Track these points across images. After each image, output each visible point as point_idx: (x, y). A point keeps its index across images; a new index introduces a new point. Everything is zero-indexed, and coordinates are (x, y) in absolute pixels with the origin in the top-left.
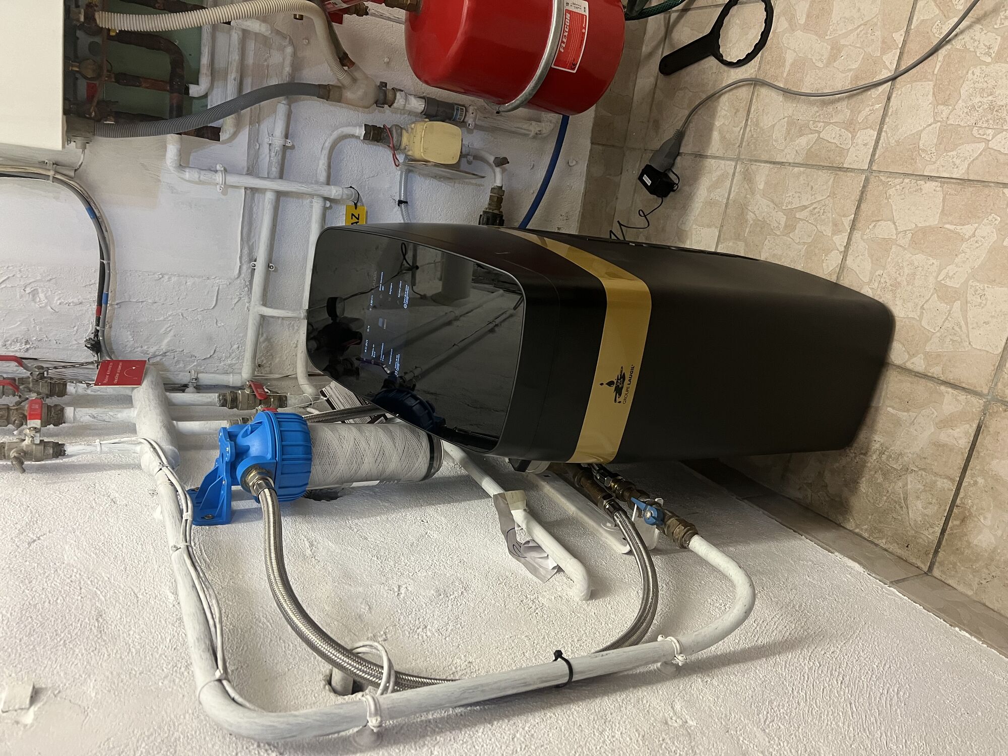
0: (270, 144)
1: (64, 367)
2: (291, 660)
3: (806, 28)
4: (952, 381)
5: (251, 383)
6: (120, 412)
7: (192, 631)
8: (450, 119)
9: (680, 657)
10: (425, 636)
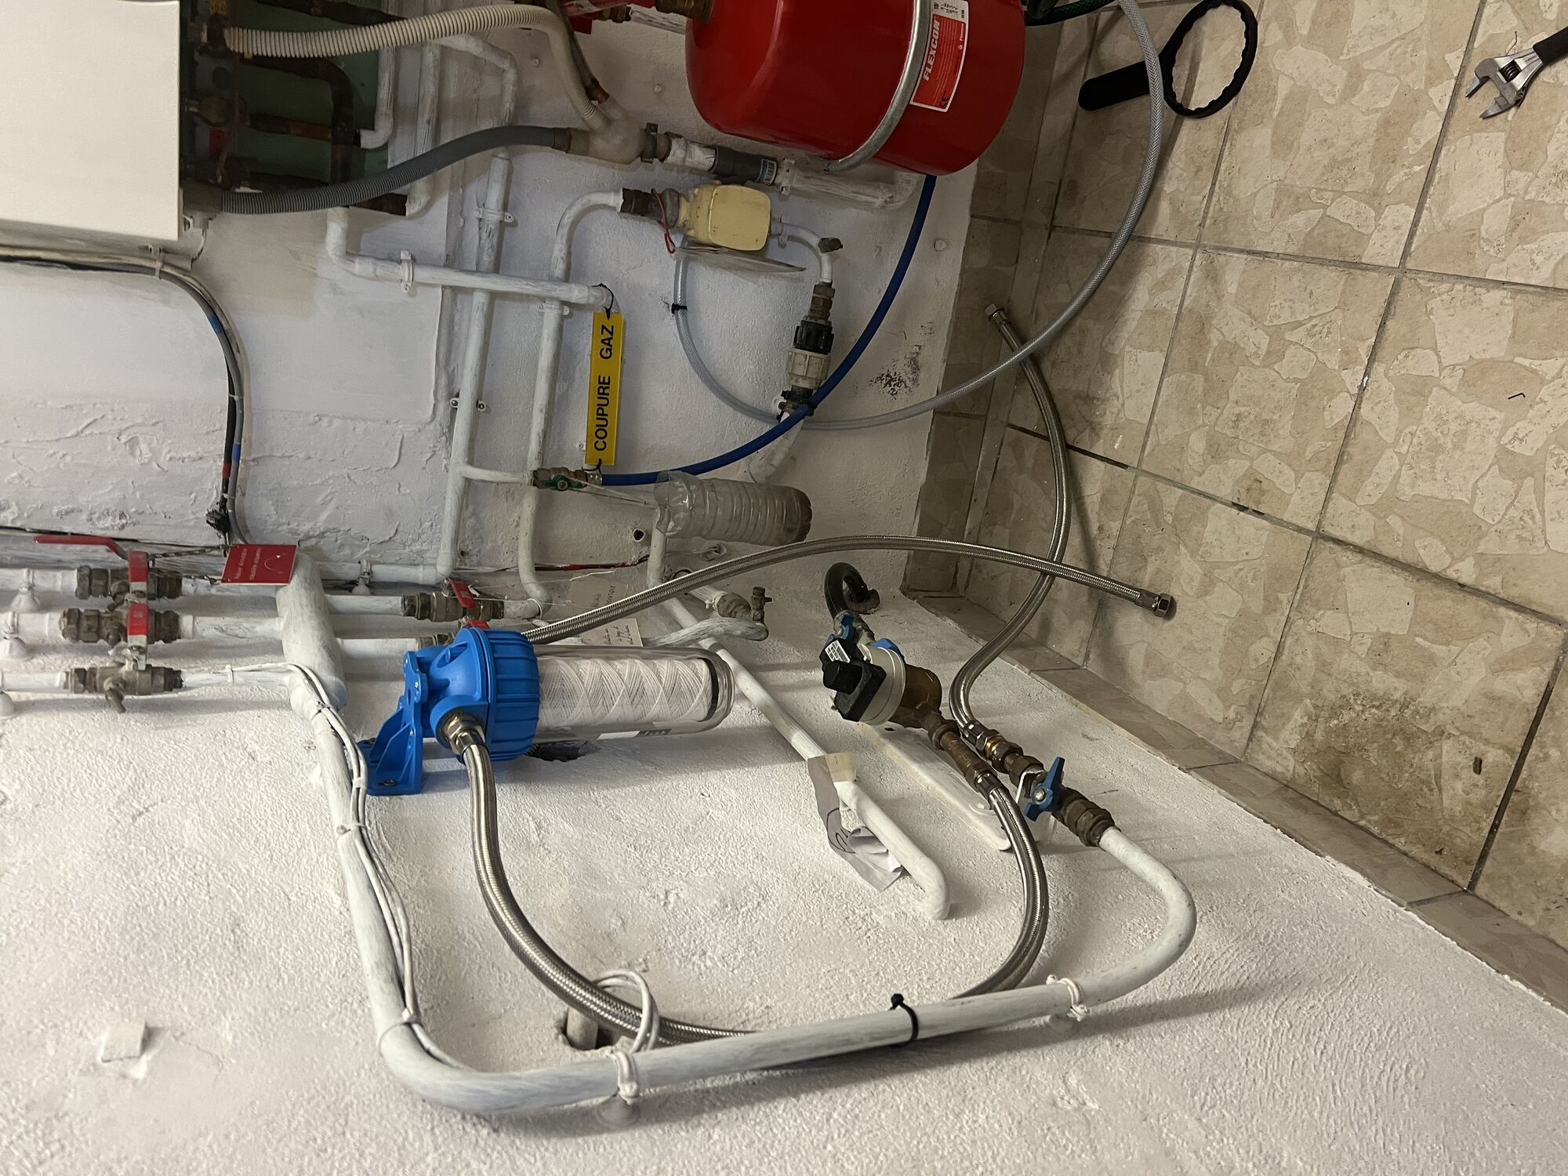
0: (480, 220)
1: (178, 554)
2: (509, 997)
3: (1310, 41)
4: (1517, 601)
5: (451, 581)
6: (259, 623)
7: (368, 952)
8: (753, 180)
9: (1078, 1009)
10: (702, 967)
